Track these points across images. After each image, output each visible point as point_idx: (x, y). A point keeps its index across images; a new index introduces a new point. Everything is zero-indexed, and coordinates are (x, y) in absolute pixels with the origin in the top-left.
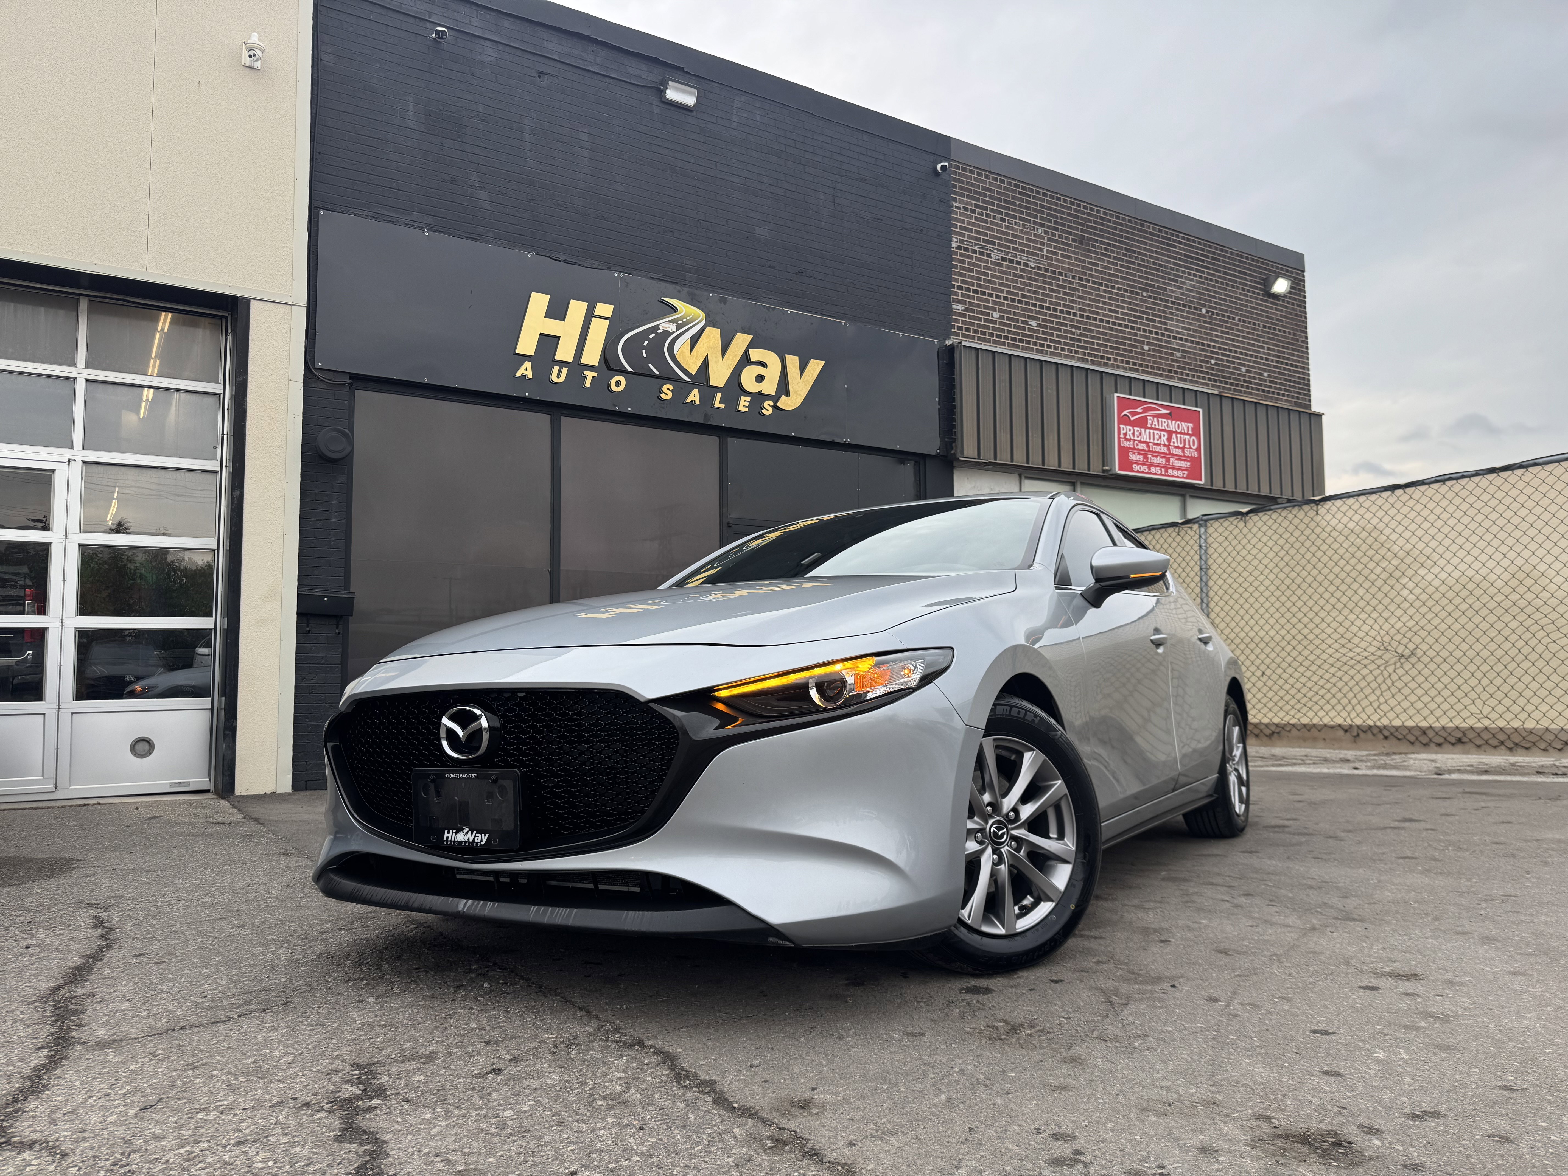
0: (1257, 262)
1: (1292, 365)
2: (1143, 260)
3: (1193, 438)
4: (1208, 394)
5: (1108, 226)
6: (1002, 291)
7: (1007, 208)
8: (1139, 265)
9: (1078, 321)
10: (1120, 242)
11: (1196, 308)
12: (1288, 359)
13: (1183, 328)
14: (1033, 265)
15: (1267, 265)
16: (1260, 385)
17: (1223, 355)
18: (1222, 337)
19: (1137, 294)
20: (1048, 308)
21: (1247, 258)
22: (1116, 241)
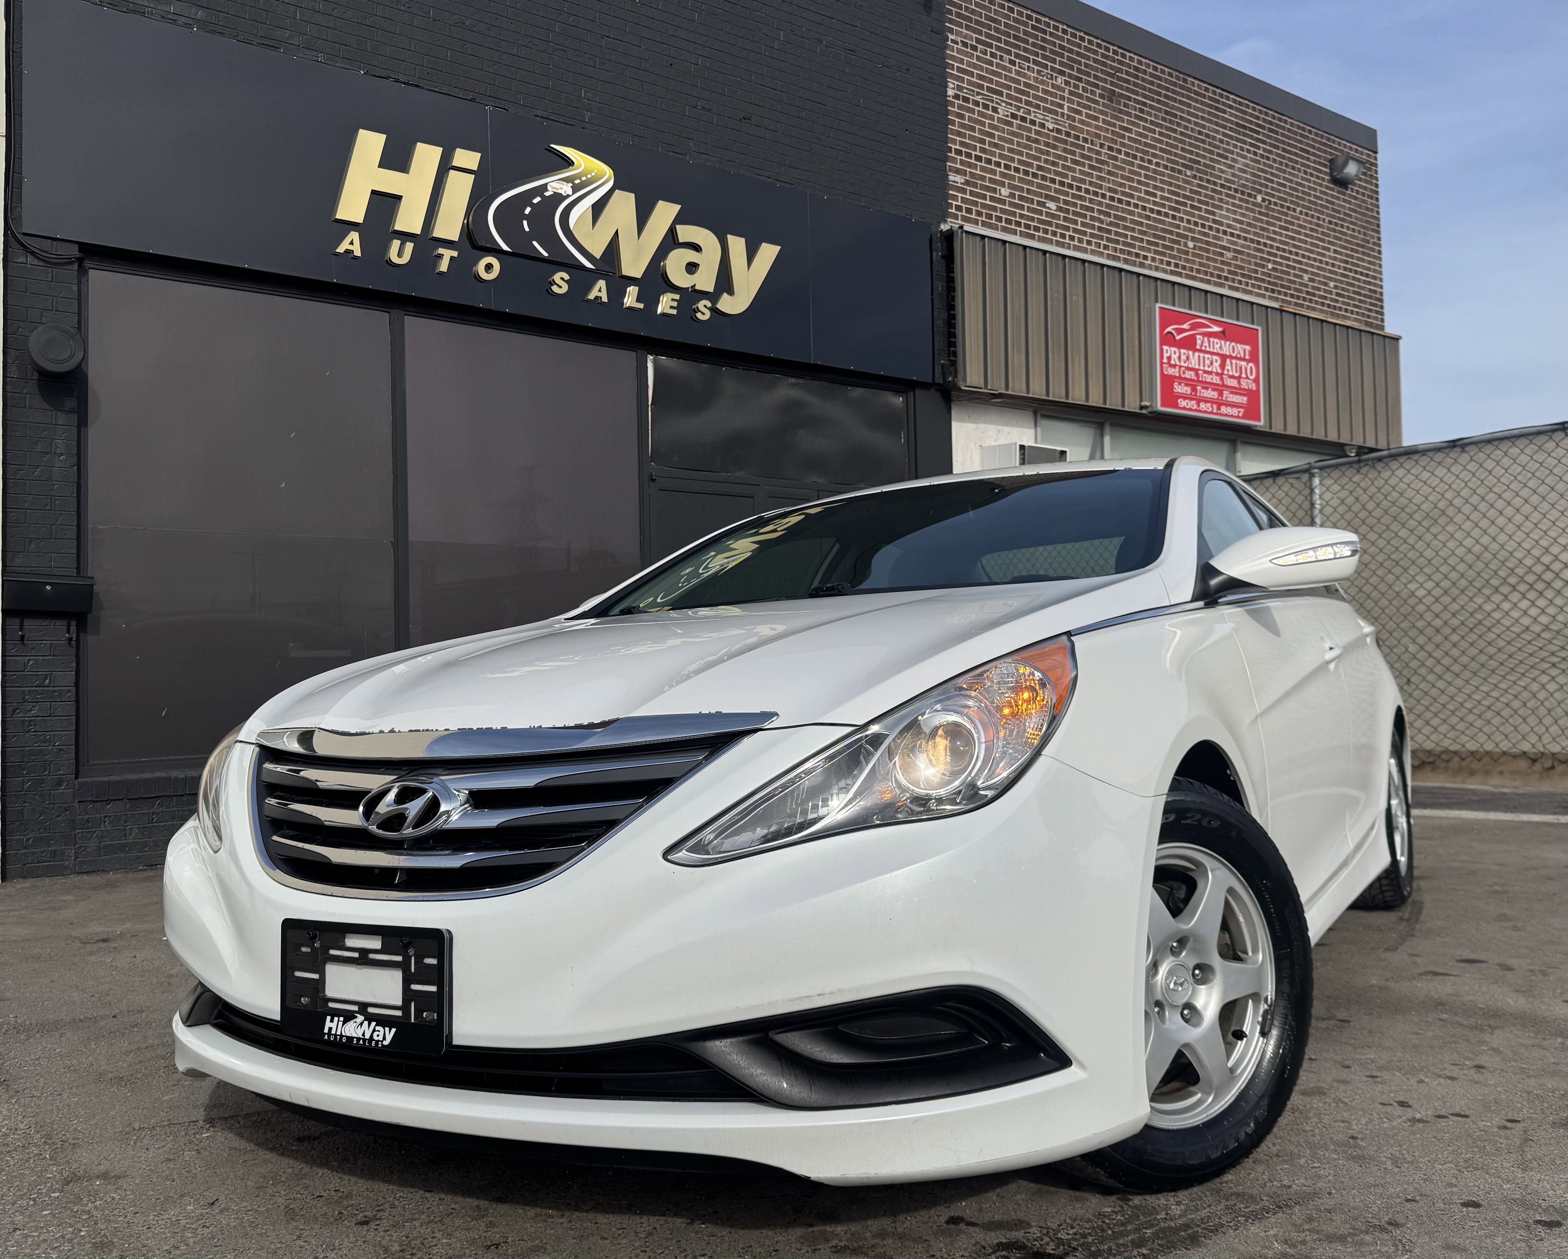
0: (1322, 137)
1: (1362, 274)
2: (1186, 128)
3: (1251, 364)
4: (1267, 307)
5: (1143, 80)
6: (1012, 160)
7: (1018, 47)
8: (1182, 134)
9: (1108, 206)
10: (1158, 102)
11: (1250, 195)
12: (1358, 266)
13: (1235, 220)
14: (1051, 128)
15: (1334, 141)
16: (1325, 298)
17: (1282, 257)
18: (1281, 235)
19: (1180, 172)
20: (1070, 186)
21: (1310, 132)
22: (1153, 100)
